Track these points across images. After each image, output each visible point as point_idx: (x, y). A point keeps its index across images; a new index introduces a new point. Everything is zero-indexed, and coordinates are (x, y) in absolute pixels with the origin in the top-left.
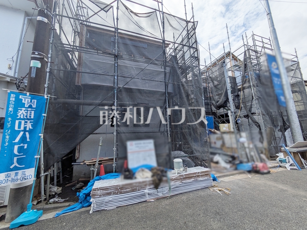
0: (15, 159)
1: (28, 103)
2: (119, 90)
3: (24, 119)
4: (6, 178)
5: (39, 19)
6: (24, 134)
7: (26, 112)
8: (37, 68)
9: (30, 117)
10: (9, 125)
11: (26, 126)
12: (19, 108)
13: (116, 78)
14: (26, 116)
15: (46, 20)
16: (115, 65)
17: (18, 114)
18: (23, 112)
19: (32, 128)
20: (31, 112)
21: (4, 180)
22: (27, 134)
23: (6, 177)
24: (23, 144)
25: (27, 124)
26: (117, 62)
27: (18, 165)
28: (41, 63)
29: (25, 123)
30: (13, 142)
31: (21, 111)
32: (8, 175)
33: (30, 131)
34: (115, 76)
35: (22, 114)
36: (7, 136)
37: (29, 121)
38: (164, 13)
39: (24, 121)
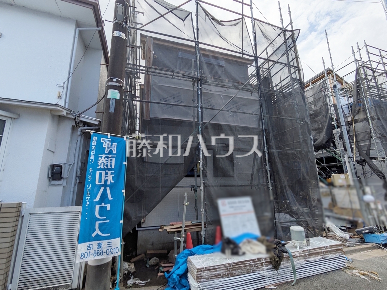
0: (97, 224)
1: (108, 147)
2: (204, 127)
3: (104, 170)
4: (88, 250)
5: (116, 34)
6: (105, 190)
7: (106, 160)
8: (116, 99)
9: (111, 166)
10: (90, 178)
11: (107, 179)
12: (99, 155)
13: (200, 111)
14: (107, 166)
15: (123, 36)
16: (198, 93)
17: (99, 162)
18: (103, 160)
19: (113, 182)
20: (111, 160)
21: (86, 253)
22: (108, 189)
23: (88, 248)
24: (104, 204)
25: (107, 176)
26: (201, 89)
27: (100, 233)
28: (120, 94)
29: (106, 175)
30: (94, 200)
31: (102, 158)
32: (90, 246)
33: (112, 186)
34: (198, 107)
35: (102, 162)
36: (88, 193)
37: (109, 172)
38: (255, 20)
39: (105, 172)
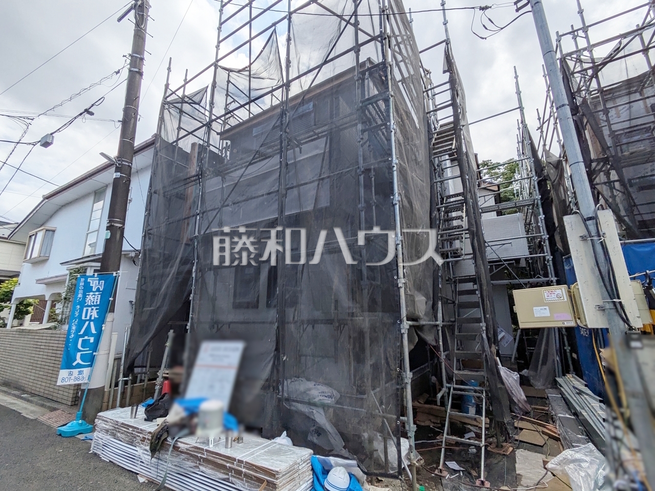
0: (79, 355)
1: (96, 286)
4: (69, 375)
6: (89, 324)
10: (77, 314)
11: (92, 315)
14: (93, 302)
19: (98, 317)
24: (87, 337)
25: (93, 312)
27: (81, 362)
30: (79, 334)
35: (90, 300)
36: (74, 327)
37: (95, 308)
39: (91, 308)
